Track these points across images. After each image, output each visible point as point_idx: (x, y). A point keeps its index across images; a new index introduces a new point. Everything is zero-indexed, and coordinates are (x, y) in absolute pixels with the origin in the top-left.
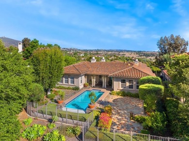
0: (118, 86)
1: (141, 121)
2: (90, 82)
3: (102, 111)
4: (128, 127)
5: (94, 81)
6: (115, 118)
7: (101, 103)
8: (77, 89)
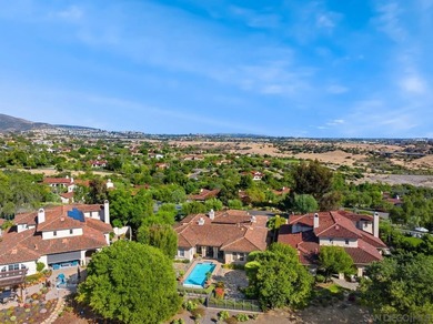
0: (229, 259)
1: (243, 292)
2: (199, 251)
3: (217, 286)
4: (234, 296)
5: (204, 251)
6: (226, 291)
7: (215, 278)
8: (187, 262)
